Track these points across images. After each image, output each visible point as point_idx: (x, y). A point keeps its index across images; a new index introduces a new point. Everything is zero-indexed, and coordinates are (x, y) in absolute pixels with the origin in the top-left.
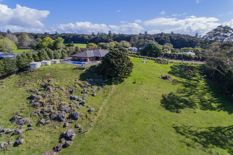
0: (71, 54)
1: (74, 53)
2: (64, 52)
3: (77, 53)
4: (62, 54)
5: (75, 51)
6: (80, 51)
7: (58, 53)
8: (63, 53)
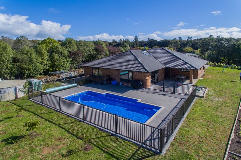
0: (84, 62)
1: (92, 58)
2: (61, 54)
3: (100, 57)
4: (52, 60)
5: (95, 52)
6: (108, 53)
7: (34, 56)
8: (56, 57)
